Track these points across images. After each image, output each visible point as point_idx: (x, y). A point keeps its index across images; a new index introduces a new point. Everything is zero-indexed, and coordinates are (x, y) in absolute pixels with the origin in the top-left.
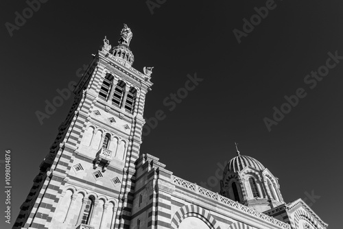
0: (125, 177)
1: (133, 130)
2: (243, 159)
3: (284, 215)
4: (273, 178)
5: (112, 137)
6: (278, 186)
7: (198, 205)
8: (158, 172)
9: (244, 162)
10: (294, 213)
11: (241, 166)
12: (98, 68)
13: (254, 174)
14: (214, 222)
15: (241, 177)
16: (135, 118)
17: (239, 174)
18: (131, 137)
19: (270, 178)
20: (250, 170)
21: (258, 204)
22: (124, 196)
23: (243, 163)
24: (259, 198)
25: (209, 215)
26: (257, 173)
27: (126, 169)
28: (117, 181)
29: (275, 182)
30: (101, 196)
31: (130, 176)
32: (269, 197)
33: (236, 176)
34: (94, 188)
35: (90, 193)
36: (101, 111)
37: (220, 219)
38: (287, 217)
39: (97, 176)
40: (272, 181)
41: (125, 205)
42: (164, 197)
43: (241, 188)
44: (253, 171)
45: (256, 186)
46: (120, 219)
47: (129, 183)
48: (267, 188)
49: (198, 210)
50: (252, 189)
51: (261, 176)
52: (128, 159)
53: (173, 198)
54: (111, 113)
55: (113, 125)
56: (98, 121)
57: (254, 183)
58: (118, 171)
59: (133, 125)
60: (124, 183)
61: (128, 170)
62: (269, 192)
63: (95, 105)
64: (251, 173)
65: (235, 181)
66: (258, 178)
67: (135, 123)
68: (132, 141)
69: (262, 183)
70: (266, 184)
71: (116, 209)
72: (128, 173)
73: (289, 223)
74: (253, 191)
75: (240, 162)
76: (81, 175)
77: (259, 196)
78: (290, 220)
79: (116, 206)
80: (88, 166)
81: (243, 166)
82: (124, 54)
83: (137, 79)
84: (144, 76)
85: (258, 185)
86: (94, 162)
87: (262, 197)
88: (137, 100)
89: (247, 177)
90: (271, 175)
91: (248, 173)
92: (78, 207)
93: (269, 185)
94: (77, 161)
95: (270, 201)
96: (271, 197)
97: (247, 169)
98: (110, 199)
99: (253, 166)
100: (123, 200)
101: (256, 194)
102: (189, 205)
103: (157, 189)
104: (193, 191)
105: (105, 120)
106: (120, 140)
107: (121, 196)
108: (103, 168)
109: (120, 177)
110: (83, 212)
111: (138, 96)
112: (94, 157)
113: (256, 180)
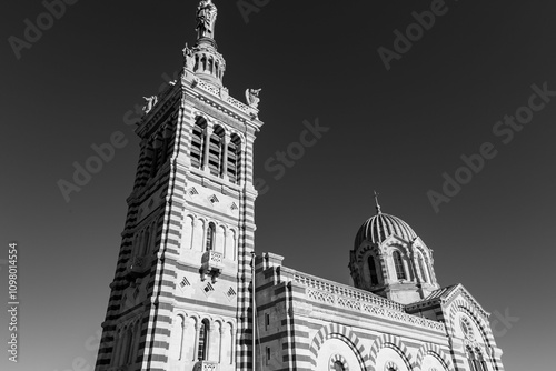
0: (241, 285)
1: (242, 210)
2: (386, 223)
3: (437, 310)
4: (426, 250)
5: (217, 227)
6: (431, 262)
7: (338, 323)
8: (290, 287)
9: (388, 227)
10: (450, 306)
11: (382, 232)
12: (183, 109)
13: (401, 246)
14: (357, 341)
15: (383, 251)
16: (244, 191)
17: (380, 247)
18: (241, 223)
19: (422, 250)
20: (395, 241)
21: (404, 290)
22: (243, 314)
23: (385, 229)
24: (404, 281)
25: (351, 333)
26: (405, 245)
27: (240, 275)
28: (231, 292)
29: (428, 255)
30: (215, 317)
31: (247, 285)
32: (418, 280)
33: (376, 249)
34: (206, 308)
35: (203, 316)
36: (199, 188)
37: (363, 335)
38: (441, 313)
39: (206, 290)
40: (424, 254)
41: (246, 325)
42: (301, 323)
43: (381, 267)
44: (400, 243)
45: (401, 263)
46: (241, 344)
47: (247, 295)
48: (418, 267)
49: (338, 328)
50: (397, 267)
51: (411, 250)
52: (241, 258)
53: (310, 320)
54: (211, 187)
55: (216, 206)
56: (196, 205)
57: (400, 259)
58: (230, 278)
59: (242, 202)
60: (240, 295)
61: (243, 275)
62: (419, 273)
63: (190, 179)
64: (396, 245)
65: (373, 254)
66: (405, 252)
67: (245, 198)
68: (244, 228)
69: (410, 260)
70: (416, 262)
71: (235, 332)
72: (243, 280)
73: (443, 321)
74: (397, 271)
75: (381, 226)
76: (187, 292)
77: (404, 277)
78: (445, 317)
79: (235, 328)
80: (194, 277)
81: (386, 233)
82: (211, 61)
83: (239, 118)
84: (248, 111)
85: (405, 262)
86: (201, 271)
87: (409, 279)
88: (243, 156)
89: (391, 250)
90: (423, 246)
91: (393, 245)
92: (191, 338)
93: (420, 260)
94: (181, 274)
95: (419, 286)
96: (422, 280)
97: (391, 239)
98: (227, 319)
99: (400, 235)
100: (243, 319)
101: (402, 276)
102: (327, 324)
103: (291, 313)
104: (331, 304)
105: (205, 201)
106: (227, 230)
107: (240, 313)
108: (213, 278)
109: (234, 286)
110: (198, 341)
111: (243, 149)
112: (199, 265)
113: (402, 255)
